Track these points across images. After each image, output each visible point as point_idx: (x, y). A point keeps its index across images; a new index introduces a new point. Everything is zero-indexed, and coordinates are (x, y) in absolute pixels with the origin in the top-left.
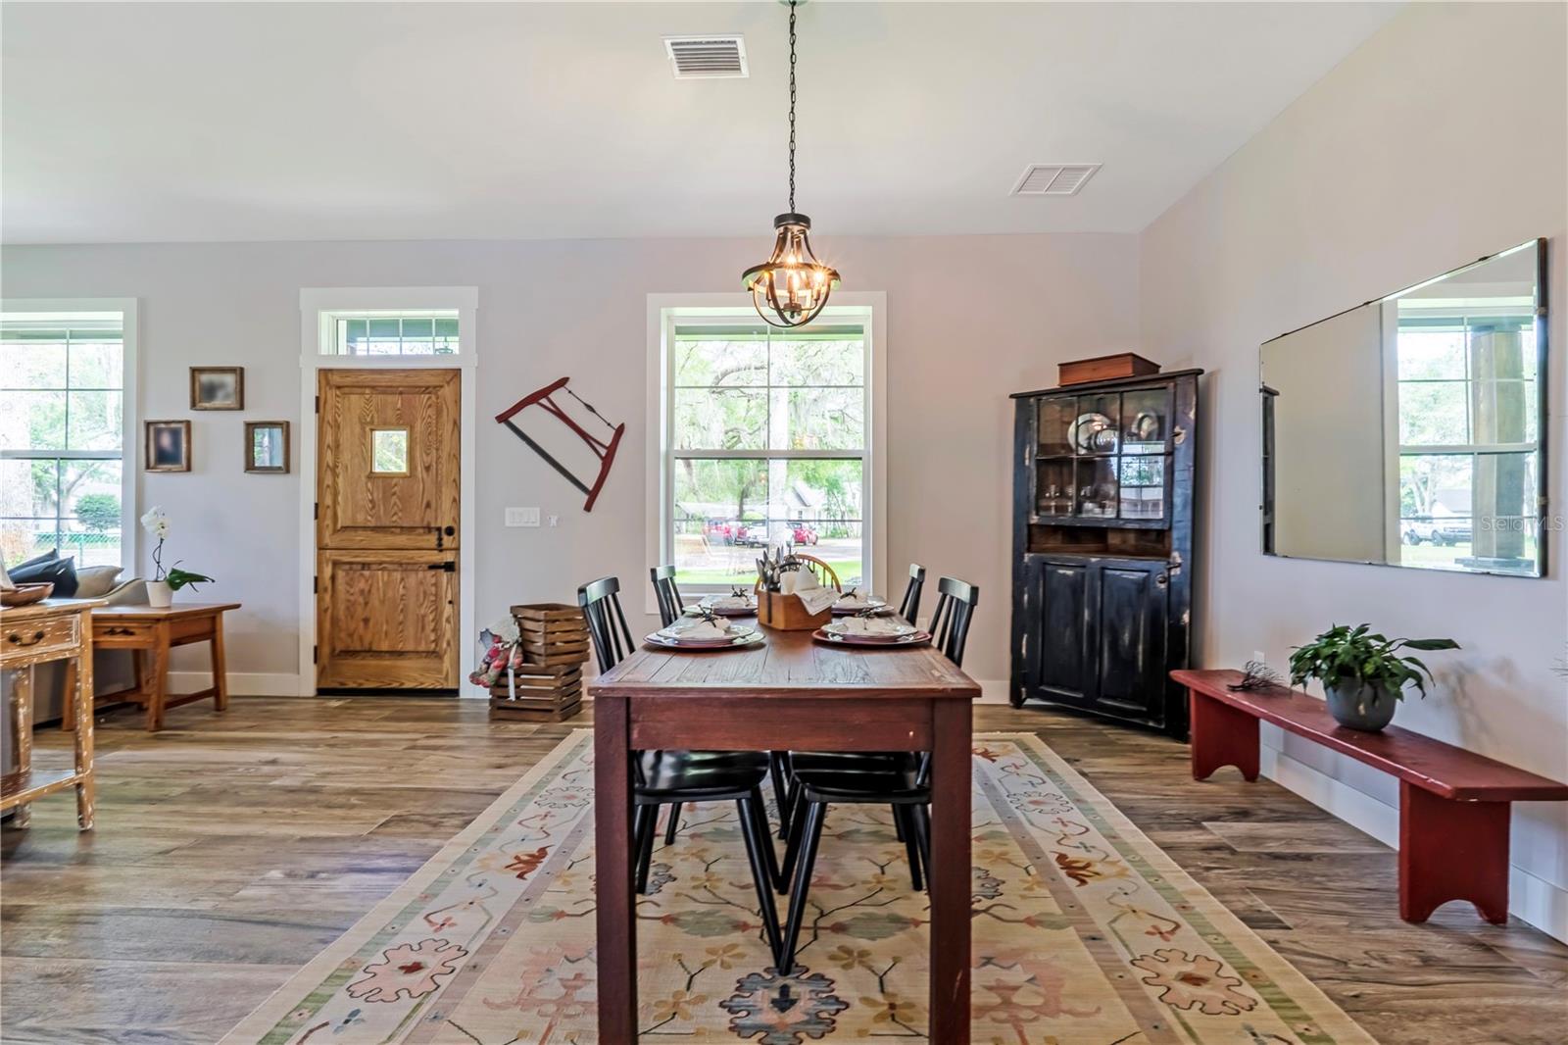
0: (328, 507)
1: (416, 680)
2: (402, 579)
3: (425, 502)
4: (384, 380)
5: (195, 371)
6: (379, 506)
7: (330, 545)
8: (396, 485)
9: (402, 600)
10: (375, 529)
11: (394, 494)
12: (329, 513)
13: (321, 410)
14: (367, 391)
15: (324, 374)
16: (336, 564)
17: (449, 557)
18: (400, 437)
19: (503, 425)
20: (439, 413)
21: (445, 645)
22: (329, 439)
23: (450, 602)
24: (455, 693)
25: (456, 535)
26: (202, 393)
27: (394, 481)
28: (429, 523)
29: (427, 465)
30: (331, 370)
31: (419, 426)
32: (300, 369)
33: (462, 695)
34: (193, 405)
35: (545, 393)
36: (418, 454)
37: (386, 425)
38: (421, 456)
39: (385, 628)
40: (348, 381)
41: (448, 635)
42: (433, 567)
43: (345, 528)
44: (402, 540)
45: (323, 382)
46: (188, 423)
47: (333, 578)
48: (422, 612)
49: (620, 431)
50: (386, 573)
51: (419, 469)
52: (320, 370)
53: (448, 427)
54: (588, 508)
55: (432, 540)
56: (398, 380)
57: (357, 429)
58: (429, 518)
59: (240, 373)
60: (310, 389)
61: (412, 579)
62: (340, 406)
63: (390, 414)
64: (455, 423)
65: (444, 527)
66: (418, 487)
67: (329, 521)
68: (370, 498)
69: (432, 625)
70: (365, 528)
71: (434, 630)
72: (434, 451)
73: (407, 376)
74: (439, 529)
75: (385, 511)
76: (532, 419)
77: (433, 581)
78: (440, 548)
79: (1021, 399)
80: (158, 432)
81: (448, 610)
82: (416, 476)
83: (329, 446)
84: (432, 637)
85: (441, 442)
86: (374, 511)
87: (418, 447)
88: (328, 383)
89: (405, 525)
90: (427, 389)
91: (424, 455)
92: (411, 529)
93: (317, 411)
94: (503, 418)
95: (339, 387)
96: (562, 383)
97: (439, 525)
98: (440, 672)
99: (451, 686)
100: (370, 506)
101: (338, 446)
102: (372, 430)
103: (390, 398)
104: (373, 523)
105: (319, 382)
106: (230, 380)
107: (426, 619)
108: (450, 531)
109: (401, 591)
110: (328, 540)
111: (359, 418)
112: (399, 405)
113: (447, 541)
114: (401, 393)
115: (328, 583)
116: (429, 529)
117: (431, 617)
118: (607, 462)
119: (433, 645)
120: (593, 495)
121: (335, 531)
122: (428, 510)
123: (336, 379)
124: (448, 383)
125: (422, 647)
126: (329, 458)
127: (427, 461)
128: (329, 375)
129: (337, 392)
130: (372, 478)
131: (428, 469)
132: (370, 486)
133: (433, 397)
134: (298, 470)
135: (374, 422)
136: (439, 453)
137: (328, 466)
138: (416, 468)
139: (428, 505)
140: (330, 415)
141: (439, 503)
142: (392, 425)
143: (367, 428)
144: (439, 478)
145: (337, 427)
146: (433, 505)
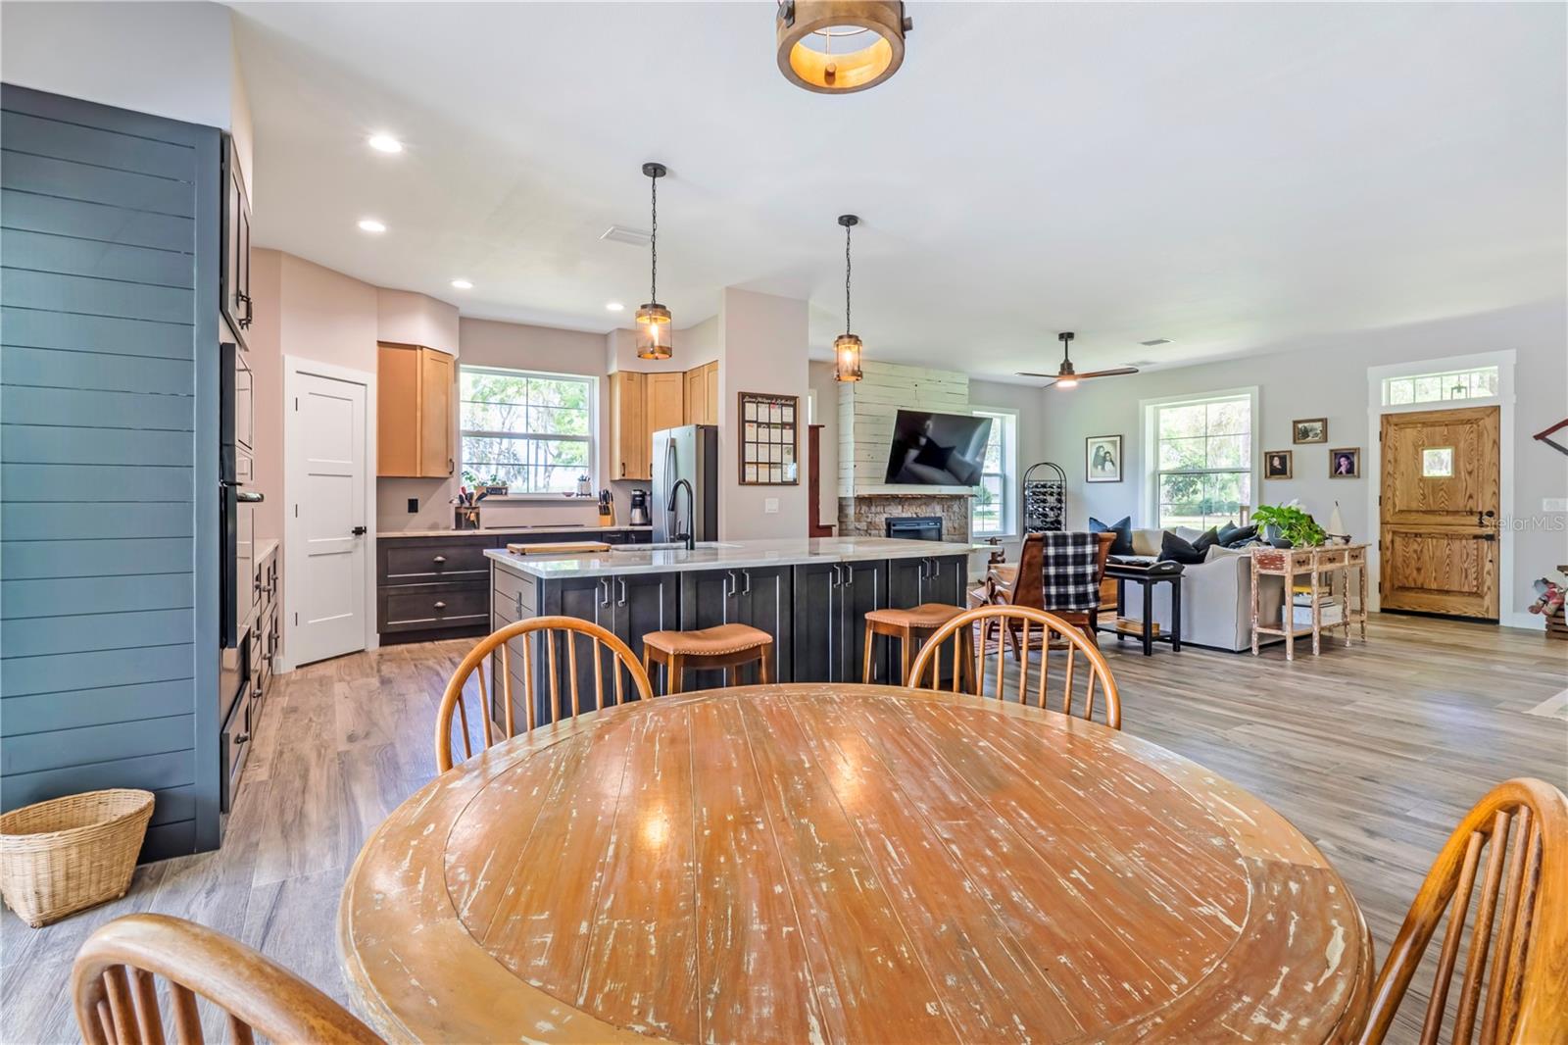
0: (1389, 498)
1: (1460, 610)
2: (1449, 544)
3: (1468, 494)
4: (1433, 418)
5: (1295, 423)
6: (1429, 498)
7: (1391, 521)
8: (1443, 484)
9: (1448, 557)
10: (1425, 512)
11: (1442, 490)
12: (1390, 502)
13: (1383, 439)
14: (1419, 425)
15: (1386, 419)
16: (1394, 533)
17: (1489, 531)
18: (1446, 454)
19: (1540, 441)
20: (1480, 435)
21: (1486, 589)
22: (1390, 456)
23: (1491, 561)
24: (1496, 622)
25: (1495, 516)
26: (1301, 435)
27: (1441, 482)
28: (1471, 509)
29: (1470, 470)
30: (1390, 415)
31: (1462, 445)
32: (1368, 416)
33: (1502, 623)
34: (1295, 442)
36: (1462, 464)
37: (1434, 445)
38: (1465, 465)
39: (1434, 574)
40: (1402, 420)
41: (1488, 582)
42: (1476, 537)
43: (1401, 511)
44: (1449, 519)
45: (1385, 422)
47: (1392, 542)
48: (1466, 565)
50: (1435, 541)
51: (1463, 473)
52: (1382, 415)
53: (1488, 445)
55: (1475, 519)
56: (1445, 418)
57: (1411, 450)
58: (1471, 504)
59: (1324, 421)
60: (1375, 427)
61: (1456, 545)
62: (1398, 436)
63: (1438, 439)
64: (1494, 442)
65: (1485, 511)
66: (1462, 485)
67: (1390, 506)
68: (1422, 492)
69: (1474, 576)
70: (1417, 511)
71: (1476, 579)
72: (1476, 462)
73: (1452, 414)
74: (1481, 513)
75: (1434, 501)
77: (1475, 546)
78: (1481, 524)
80: (1272, 458)
81: (1488, 566)
82: (1460, 478)
83: (1389, 461)
84: (1475, 583)
85: (1482, 455)
86: (1425, 501)
87: (1462, 459)
88: (1388, 422)
89: (1450, 509)
90: (1469, 422)
91: (1467, 464)
92: (1456, 513)
93: (1381, 440)
94: (1541, 437)
95: (1396, 425)
97: (1480, 509)
98: (1482, 606)
99: (1491, 616)
100: (1422, 497)
101: (1396, 461)
102: (1423, 450)
103: (1438, 429)
104: (1424, 508)
105: (1381, 422)
106: (1318, 426)
107: (1469, 571)
108: (1490, 514)
109: (1447, 552)
110: (1388, 518)
111: (1413, 443)
112: (1446, 433)
113: (1486, 520)
114: (1446, 425)
115: (1389, 544)
116: (1471, 513)
117: (1474, 570)
119: (1475, 589)
121: (1395, 513)
122: (1470, 500)
123: (1395, 420)
124: (1489, 417)
125: (1466, 589)
126: (1390, 468)
127: (1470, 468)
128: (1390, 418)
129: (1396, 428)
130: (1422, 479)
131: (1470, 473)
132: (1421, 484)
133: (1475, 426)
134: (1367, 477)
135: (1423, 445)
136: (1481, 462)
137: (1389, 473)
138: (1460, 473)
139: (1471, 497)
140: (1390, 443)
141: (1480, 495)
142: (1439, 445)
143: (1418, 448)
144: (1480, 479)
145: (1396, 449)
146: (1475, 497)
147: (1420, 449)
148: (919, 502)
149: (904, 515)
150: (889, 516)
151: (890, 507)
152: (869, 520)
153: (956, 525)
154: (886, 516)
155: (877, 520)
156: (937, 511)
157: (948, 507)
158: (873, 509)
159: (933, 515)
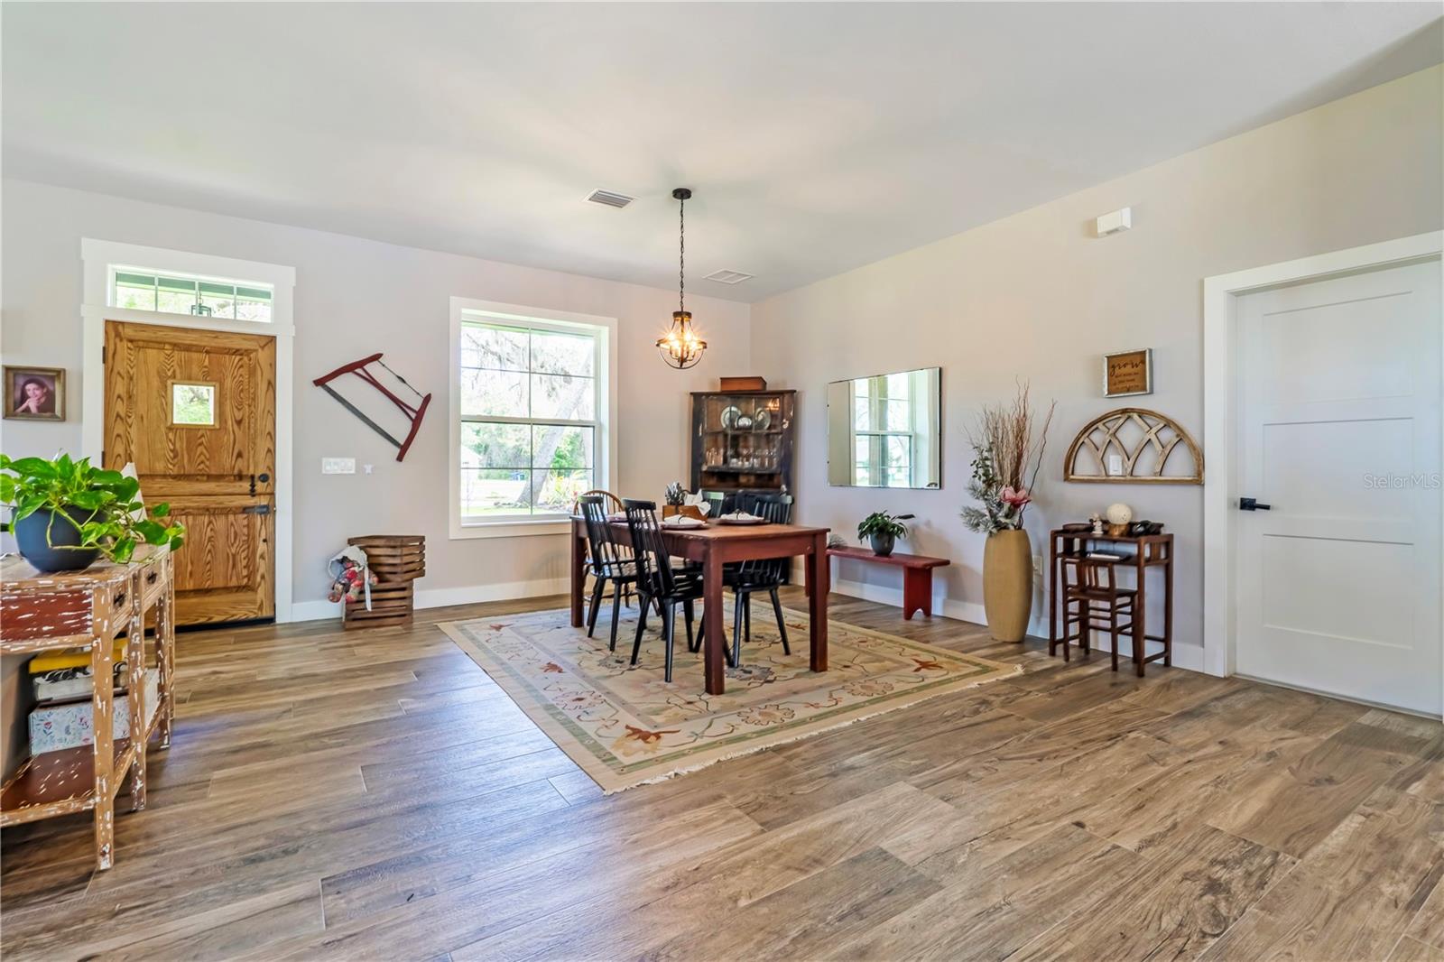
0: (119, 455)
1: (226, 613)
2: (210, 522)
3: (236, 451)
4: (188, 339)
6: (183, 455)
8: (203, 436)
9: (209, 541)
10: (175, 477)
11: (201, 444)
13: (109, 361)
14: (167, 347)
15: (114, 329)
17: (264, 501)
19: (320, 389)
20: (252, 373)
21: (259, 579)
22: (120, 388)
23: (265, 541)
24: (271, 620)
25: (270, 481)
27: (200, 433)
28: (240, 471)
29: (238, 419)
30: (123, 323)
31: (228, 383)
32: (82, 319)
33: (279, 620)
35: (361, 364)
36: (228, 408)
37: (189, 379)
38: (232, 411)
39: (189, 568)
40: (144, 335)
41: (262, 570)
42: (245, 510)
44: (211, 486)
45: (112, 334)
48: (233, 551)
49: (427, 399)
50: (190, 518)
51: (230, 423)
52: (107, 322)
53: (263, 386)
54: (400, 458)
55: (246, 486)
56: (206, 342)
57: (156, 382)
58: (240, 464)
60: (94, 340)
61: (220, 523)
62: (132, 359)
63: (195, 370)
64: (269, 383)
65: (258, 474)
66: (228, 440)
68: (172, 447)
69: (244, 562)
70: (164, 476)
71: (246, 567)
72: (247, 407)
73: (216, 337)
74: (252, 477)
75: (189, 460)
76: (348, 386)
77: (245, 522)
78: (253, 493)
79: (696, 396)
81: (262, 547)
82: (226, 429)
83: (119, 397)
84: (245, 572)
85: (254, 399)
86: (176, 460)
87: (228, 401)
88: (118, 335)
89: (213, 472)
90: (237, 352)
91: (235, 409)
92: (219, 477)
93: (104, 361)
94: (320, 382)
95: (131, 341)
96: (376, 357)
97: (251, 472)
98: (254, 602)
99: (266, 613)
100: (172, 455)
101: (130, 397)
102: (173, 384)
103: (195, 355)
104: (175, 471)
105: (106, 332)
107: (238, 558)
108: (264, 478)
109: (209, 533)
111: (158, 372)
112: (206, 363)
113: (260, 486)
114: (207, 352)
116: (240, 477)
117: (243, 555)
118: (416, 423)
119: (246, 580)
120: (404, 449)
122: (240, 460)
123: (129, 332)
124: (263, 348)
125: (234, 582)
126: (120, 408)
127: (239, 415)
128: (120, 328)
129: (130, 345)
130: (172, 428)
131: (239, 422)
132: (171, 436)
133: (246, 359)
134: (80, 419)
135: (174, 376)
136: (253, 408)
137: (118, 415)
138: (226, 422)
139: (240, 455)
140: (120, 366)
141: (252, 452)
142: (199, 380)
143: (165, 382)
144: (252, 431)
145: (131, 379)
146: (245, 455)
147: (169, 382)
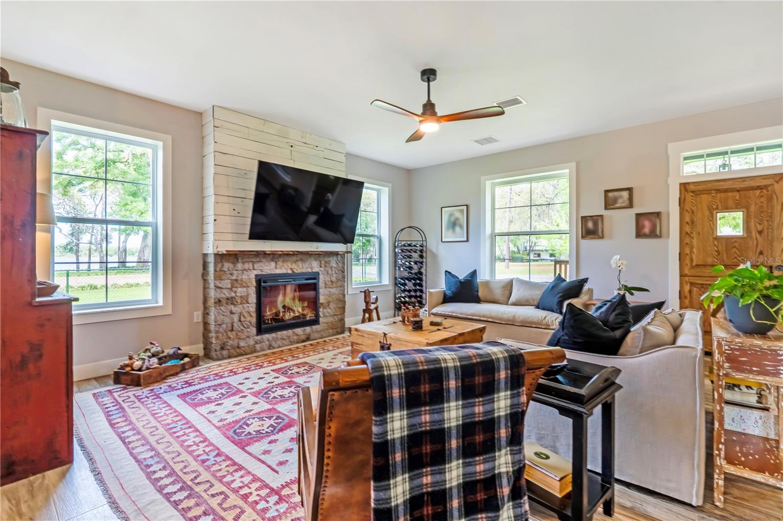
0: (687, 254)
3: (758, 250)
4: (726, 185)
5: (607, 192)
6: (723, 254)
7: (688, 274)
8: (735, 242)
11: (735, 247)
12: (688, 258)
13: (682, 205)
14: (713, 192)
15: (684, 187)
16: (692, 284)
18: (739, 216)
20: (770, 199)
22: (687, 219)
26: (611, 202)
27: (734, 240)
29: (759, 230)
30: (688, 183)
31: (753, 208)
32: (668, 185)
34: (606, 208)
36: (752, 224)
37: (727, 208)
38: (755, 225)
40: (700, 187)
43: (698, 266)
45: (683, 190)
46: (601, 216)
47: (690, 292)
51: (754, 233)
52: (681, 184)
53: (778, 207)
56: (737, 185)
57: (707, 213)
59: (630, 190)
60: (675, 194)
62: (693, 201)
63: (730, 203)
66: (753, 243)
67: (688, 261)
68: (716, 249)
70: (711, 266)
72: (766, 223)
73: (743, 181)
74: (770, 268)
75: (727, 257)
80: (587, 221)
82: (751, 237)
83: (687, 223)
85: (771, 217)
86: (719, 257)
87: (753, 220)
88: (686, 190)
90: (759, 188)
91: (757, 225)
93: (680, 205)
95: (693, 192)
100: (716, 253)
101: (693, 222)
102: (717, 213)
103: (730, 194)
104: (718, 264)
105: (680, 190)
106: (625, 194)
110: (687, 272)
111: (708, 207)
112: (738, 198)
114: (738, 191)
115: (687, 294)
121: (692, 267)
122: (760, 256)
123: (692, 187)
124: (777, 182)
126: (688, 229)
127: (760, 228)
128: (687, 186)
129: (692, 194)
130: (718, 239)
131: (760, 232)
132: (716, 243)
133: (765, 191)
134: (668, 236)
135: (717, 208)
136: (770, 223)
137: (687, 233)
138: (751, 233)
139: (761, 253)
140: (687, 207)
141: (770, 251)
142: (732, 209)
143: (712, 211)
144: (770, 238)
145: (693, 212)
146: (765, 253)
147: (715, 212)
148: (295, 258)
149: (278, 271)
150: (260, 273)
151: (260, 264)
152: (234, 277)
153: (334, 279)
154: (255, 272)
155: (245, 277)
156: (314, 266)
157: (326, 262)
158: (240, 266)
159: (310, 270)
